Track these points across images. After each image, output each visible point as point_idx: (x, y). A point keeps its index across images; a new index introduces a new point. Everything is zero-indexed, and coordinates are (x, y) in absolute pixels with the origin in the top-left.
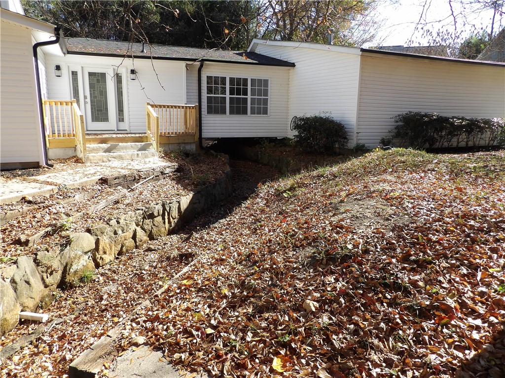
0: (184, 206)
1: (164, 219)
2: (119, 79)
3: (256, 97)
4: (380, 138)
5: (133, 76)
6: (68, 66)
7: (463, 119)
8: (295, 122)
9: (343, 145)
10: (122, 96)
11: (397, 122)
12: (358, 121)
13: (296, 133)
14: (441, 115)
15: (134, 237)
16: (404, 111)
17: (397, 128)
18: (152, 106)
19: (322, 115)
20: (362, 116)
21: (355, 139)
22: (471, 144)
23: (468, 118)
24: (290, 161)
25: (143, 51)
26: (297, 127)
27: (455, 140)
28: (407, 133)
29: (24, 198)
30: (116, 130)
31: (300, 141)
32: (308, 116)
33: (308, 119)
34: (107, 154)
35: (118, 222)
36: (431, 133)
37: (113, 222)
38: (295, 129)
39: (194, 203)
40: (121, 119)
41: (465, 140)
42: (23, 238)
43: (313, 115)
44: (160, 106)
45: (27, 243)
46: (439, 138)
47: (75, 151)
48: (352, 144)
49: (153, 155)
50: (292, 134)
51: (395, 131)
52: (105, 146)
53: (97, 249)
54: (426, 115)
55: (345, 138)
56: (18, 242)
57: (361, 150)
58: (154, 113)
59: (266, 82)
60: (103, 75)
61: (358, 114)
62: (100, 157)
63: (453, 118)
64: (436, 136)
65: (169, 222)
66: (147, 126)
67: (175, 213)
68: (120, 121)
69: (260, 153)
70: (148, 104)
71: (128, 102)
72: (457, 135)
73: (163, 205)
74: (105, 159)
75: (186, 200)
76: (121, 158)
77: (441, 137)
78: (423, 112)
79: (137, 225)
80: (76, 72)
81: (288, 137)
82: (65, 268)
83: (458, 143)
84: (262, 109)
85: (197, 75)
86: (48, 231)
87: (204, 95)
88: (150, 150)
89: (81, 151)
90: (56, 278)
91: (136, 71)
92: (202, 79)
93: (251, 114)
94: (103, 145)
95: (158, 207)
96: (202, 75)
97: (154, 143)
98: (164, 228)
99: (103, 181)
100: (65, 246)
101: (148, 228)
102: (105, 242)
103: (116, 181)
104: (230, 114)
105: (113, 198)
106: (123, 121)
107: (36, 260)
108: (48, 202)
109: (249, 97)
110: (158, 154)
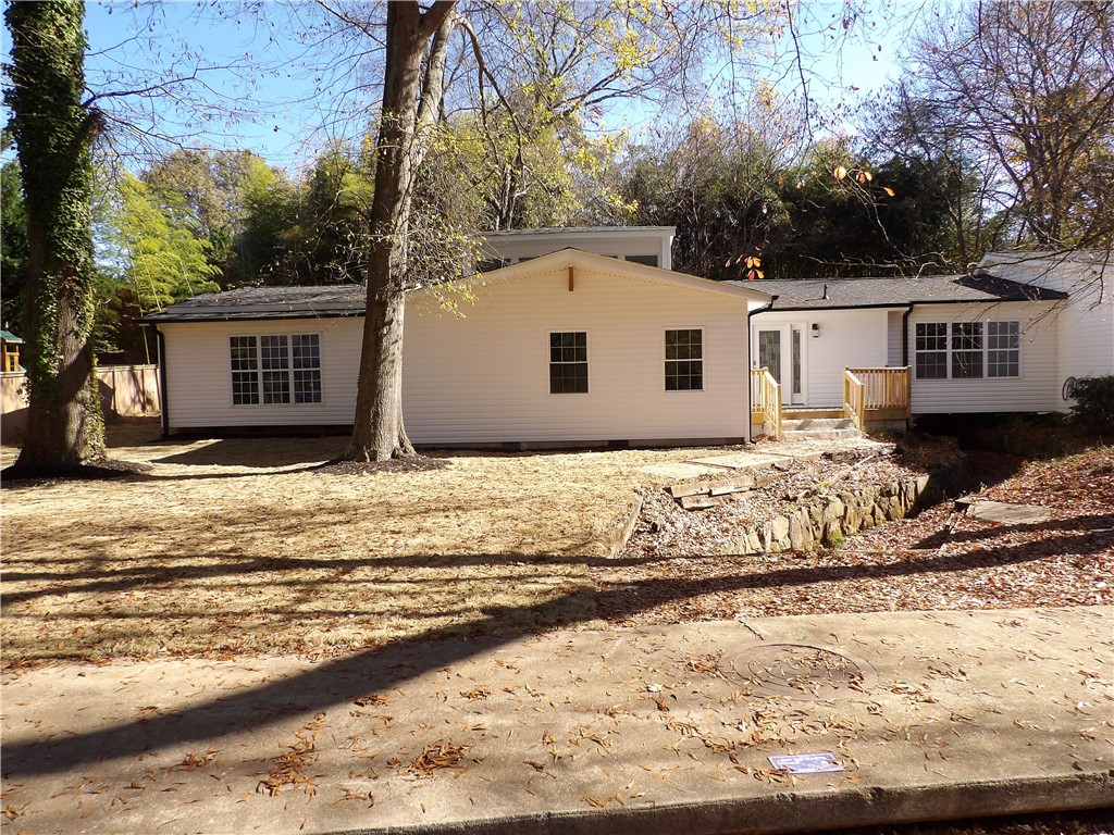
0: (921, 489)
1: (900, 499)
2: (796, 337)
3: (998, 350)
5: (816, 332)
8: (1071, 386)
10: (799, 358)
13: (1075, 403)
15: (873, 513)
18: (852, 371)
25: (824, 298)
26: (1075, 393)
29: (772, 465)
30: (790, 404)
31: (1082, 416)
32: (1097, 376)
33: (1096, 381)
34: (802, 432)
35: (861, 494)
37: (857, 493)
38: (1071, 397)
39: (931, 488)
40: (797, 389)
42: (791, 494)
44: (862, 371)
45: (795, 499)
49: (856, 435)
50: (1066, 406)
52: (798, 422)
53: (845, 517)
56: (787, 498)
58: (855, 380)
59: (1015, 325)
60: (777, 334)
62: (796, 436)
65: (906, 505)
66: (845, 397)
67: (911, 495)
68: (794, 392)
70: (847, 369)
71: (808, 367)
73: (900, 484)
74: (801, 438)
75: (923, 480)
76: (818, 437)
79: (875, 502)
81: (1059, 411)
82: (825, 526)
84: (1008, 366)
85: (901, 324)
86: (807, 493)
87: (913, 351)
88: (851, 429)
89: (774, 428)
90: (819, 534)
91: (820, 325)
92: (909, 328)
93: (989, 376)
94: (795, 421)
95: (895, 485)
96: (909, 323)
97: (857, 419)
98: (901, 510)
99: (828, 456)
100: (826, 505)
101: (885, 506)
102: (851, 511)
103: (839, 458)
104: (954, 376)
105: (843, 473)
106: (799, 391)
107: (809, 512)
108: (791, 471)
109: (986, 350)
110: (861, 433)
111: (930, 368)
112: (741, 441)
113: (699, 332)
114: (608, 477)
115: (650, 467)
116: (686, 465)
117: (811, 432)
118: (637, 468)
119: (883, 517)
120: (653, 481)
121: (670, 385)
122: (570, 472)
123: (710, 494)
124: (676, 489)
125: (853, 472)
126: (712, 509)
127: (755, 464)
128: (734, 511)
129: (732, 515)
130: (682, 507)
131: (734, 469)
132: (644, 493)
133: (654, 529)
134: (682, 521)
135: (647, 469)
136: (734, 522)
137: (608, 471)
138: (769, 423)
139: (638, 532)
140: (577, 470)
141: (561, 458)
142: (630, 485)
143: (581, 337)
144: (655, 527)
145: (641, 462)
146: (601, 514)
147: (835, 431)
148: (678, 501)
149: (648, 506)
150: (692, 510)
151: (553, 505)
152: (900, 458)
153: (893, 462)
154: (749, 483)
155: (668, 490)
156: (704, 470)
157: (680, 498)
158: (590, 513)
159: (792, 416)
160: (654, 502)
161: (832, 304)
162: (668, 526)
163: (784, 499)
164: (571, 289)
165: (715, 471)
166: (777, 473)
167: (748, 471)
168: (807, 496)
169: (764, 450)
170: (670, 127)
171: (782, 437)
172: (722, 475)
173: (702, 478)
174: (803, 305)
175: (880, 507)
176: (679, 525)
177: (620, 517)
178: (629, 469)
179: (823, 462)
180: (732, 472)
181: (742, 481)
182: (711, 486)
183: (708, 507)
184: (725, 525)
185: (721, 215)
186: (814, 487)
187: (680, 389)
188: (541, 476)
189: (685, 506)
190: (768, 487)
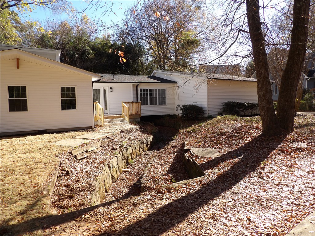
0: (151, 140)
1: (146, 144)
2: (105, 92)
3: (161, 97)
4: (218, 112)
5: (111, 90)
7: (249, 103)
9: (203, 116)
10: (106, 99)
11: (223, 105)
12: (208, 106)
13: (182, 112)
14: (240, 102)
15: (139, 150)
16: (226, 101)
17: (224, 108)
18: (124, 103)
19: (193, 104)
20: (209, 104)
21: (207, 113)
22: (253, 113)
23: (251, 103)
24: (181, 124)
25: (113, 79)
27: (246, 112)
28: (228, 110)
29: (106, 137)
31: (183, 116)
34: (110, 123)
35: (136, 144)
36: (237, 109)
38: (181, 110)
41: (251, 112)
42: (115, 147)
43: (189, 104)
44: (127, 103)
45: (116, 149)
46: (240, 111)
47: (97, 122)
48: (206, 115)
50: (179, 113)
51: (223, 109)
53: (132, 153)
54: (234, 102)
55: (204, 113)
56: (113, 149)
57: (211, 117)
58: (125, 106)
59: (165, 90)
60: (99, 90)
61: (208, 103)
62: (109, 125)
63: (245, 103)
64: (239, 111)
65: (148, 146)
66: (122, 111)
67: (149, 143)
70: (123, 102)
72: (247, 110)
73: (146, 139)
74: (110, 125)
75: (151, 137)
76: (116, 125)
77: (241, 111)
78: (233, 101)
79: (140, 146)
82: (127, 158)
83: (248, 113)
84: (163, 102)
85: (136, 89)
86: (120, 146)
87: (139, 97)
88: (125, 121)
89: (101, 122)
90: (125, 161)
91: (113, 88)
92: (138, 90)
93: (159, 104)
94: (108, 120)
95: (145, 140)
96: (138, 88)
97: (127, 118)
98: (146, 148)
99: (123, 132)
100: (127, 150)
101: (142, 147)
102: (134, 151)
103: (126, 132)
104: (150, 105)
105: (128, 137)
106: (106, 110)
107: (122, 153)
108: (113, 138)
109: (158, 97)
110: (128, 122)
111: (144, 102)
112: (91, 128)
113: (74, 88)
114: (41, 149)
115: (60, 142)
116: (74, 139)
117: (114, 123)
118: (54, 143)
119: (142, 151)
120: (63, 149)
121: (63, 108)
122: (21, 148)
123: (87, 151)
124: (74, 152)
125: (130, 137)
126: (88, 158)
127: (101, 137)
128: (97, 157)
129: (97, 159)
130: (77, 159)
131: (93, 139)
132: (60, 156)
133: (68, 173)
134: (79, 166)
135: (59, 143)
136: (98, 162)
137: (40, 145)
138: (99, 121)
139: (60, 176)
140: (25, 147)
141: (16, 140)
142: (53, 153)
143: (24, 88)
144: (68, 172)
145: (54, 139)
146: (42, 174)
147: (121, 122)
148: (75, 157)
149: (63, 162)
150: (81, 159)
151: (13, 172)
152: (142, 130)
153: (140, 132)
154: (100, 145)
155: (71, 153)
156: (83, 141)
157: (76, 156)
158: (35, 174)
159: (107, 118)
160: (66, 160)
161: (116, 81)
162: (73, 170)
163: (112, 149)
164: (18, 67)
165: (87, 141)
166: (108, 140)
167: (98, 140)
168: (120, 147)
169: (101, 131)
170: (54, 21)
171: (104, 125)
172: (89, 143)
173: (83, 145)
174: (107, 81)
175: (141, 148)
176: (78, 169)
177: (52, 173)
178: (51, 144)
179: (122, 134)
180: (93, 141)
181: (97, 144)
182: (87, 148)
183: (87, 157)
184: (96, 165)
185: (73, 53)
186: (122, 143)
187: (67, 109)
188: (5, 152)
189: (78, 159)
190: (106, 145)
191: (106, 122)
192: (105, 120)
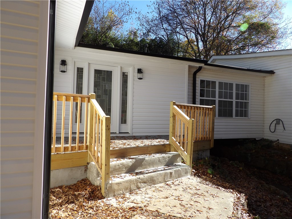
2: (125, 77)
3: (240, 101)
5: (140, 75)
6: (75, 62)
10: (126, 95)
18: (178, 106)
30: (118, 132)
40: (123, 120)
44: (183, 107)
47: (86, 170)
58: (184, 114)
68: (122, 123)
69: (249, 155)
70: (174, 104)
71: (133, 103)
80: (82, 69)
85: (192, 78)
87: (198, 97)
88: (180, 165)
92: (197, 82)
93: (236, 116)
96: (197, 79)
104: (219, 116)
109: (234, 100)
110: (190, 169)
117: (145, 175)
147: (168, 170)
159: (122, 154)
191: (118, 170)
192: (114, 162)
